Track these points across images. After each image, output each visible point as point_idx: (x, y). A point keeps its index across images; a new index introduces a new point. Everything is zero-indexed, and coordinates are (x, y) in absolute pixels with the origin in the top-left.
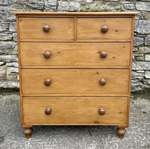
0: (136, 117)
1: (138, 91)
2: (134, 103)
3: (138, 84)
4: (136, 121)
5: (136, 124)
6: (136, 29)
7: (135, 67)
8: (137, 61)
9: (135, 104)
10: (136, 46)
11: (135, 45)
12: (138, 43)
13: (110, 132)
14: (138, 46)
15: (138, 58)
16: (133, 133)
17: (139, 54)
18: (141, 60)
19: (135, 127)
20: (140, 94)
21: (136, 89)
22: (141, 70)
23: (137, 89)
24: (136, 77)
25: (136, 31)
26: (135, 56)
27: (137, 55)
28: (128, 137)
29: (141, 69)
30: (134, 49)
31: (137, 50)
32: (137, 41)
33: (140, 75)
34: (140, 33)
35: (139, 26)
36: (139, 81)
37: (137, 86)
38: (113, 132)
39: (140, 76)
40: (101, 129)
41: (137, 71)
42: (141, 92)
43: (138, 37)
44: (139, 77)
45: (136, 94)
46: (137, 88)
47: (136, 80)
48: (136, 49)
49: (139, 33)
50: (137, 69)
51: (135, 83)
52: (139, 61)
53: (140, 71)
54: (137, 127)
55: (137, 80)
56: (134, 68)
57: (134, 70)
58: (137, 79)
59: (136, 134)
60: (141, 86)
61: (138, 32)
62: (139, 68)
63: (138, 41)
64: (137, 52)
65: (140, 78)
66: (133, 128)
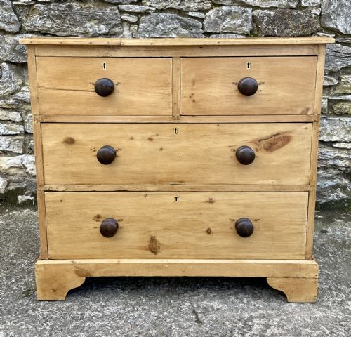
0: (335, 268)
1: (336, 202)
2: (326, 232)
3: (336, 181)
4: (339, 281)
5: (340, 291)
6: (334, 21)
7: (328, 134)
8: (336, 115)
9: (331, 236)
10: (334, 70)
11: (331, 68)
12: (339, 63)
13: (260, 312)
14: (339, 71)
15: (339, 106)
16: (331, 315)
17: (340, 95)
18: (346, 111)
19: (336, 299)
20: (343, 210)
21: (330, 196)
22: (346, 142)
23: (334, 196)
24: (330, 162)
25: (335, 27)
26: (329, 100)
27: (335, 98)
28: (318, 329)
29: (346, 139)
30: (328, 80)
31: (336, 82)
32: (336, 57)
33: (342, 155)
34: (346, 31)
35: (342, 11)
36: (338, 175)
37: (335, 188)
38: (269, 312)
39: (341, 159)
40: (233, 302)
41: (334, 145)
42: (346, 205)
43: (339, 45)
44: (339, 163)
45: (330, 210)
46: (332, 192)
47: (331, 170)
48: (334, 79)
49: (342, 31)
50: (335, 139)
51: (328, 178)
52: (341, 114)
53: (342, 145)
54: (344, 298)
55: (335, 172)
56: (325, 136)
57: (325, 140)
58: (335, 167)
59: (343, 320)
60: (344, 188)
61: (340, 28)
62: (341, 136)
63: (339, 54)
64: (334, 89)
65: (343, 165)
66: (331, 299)
